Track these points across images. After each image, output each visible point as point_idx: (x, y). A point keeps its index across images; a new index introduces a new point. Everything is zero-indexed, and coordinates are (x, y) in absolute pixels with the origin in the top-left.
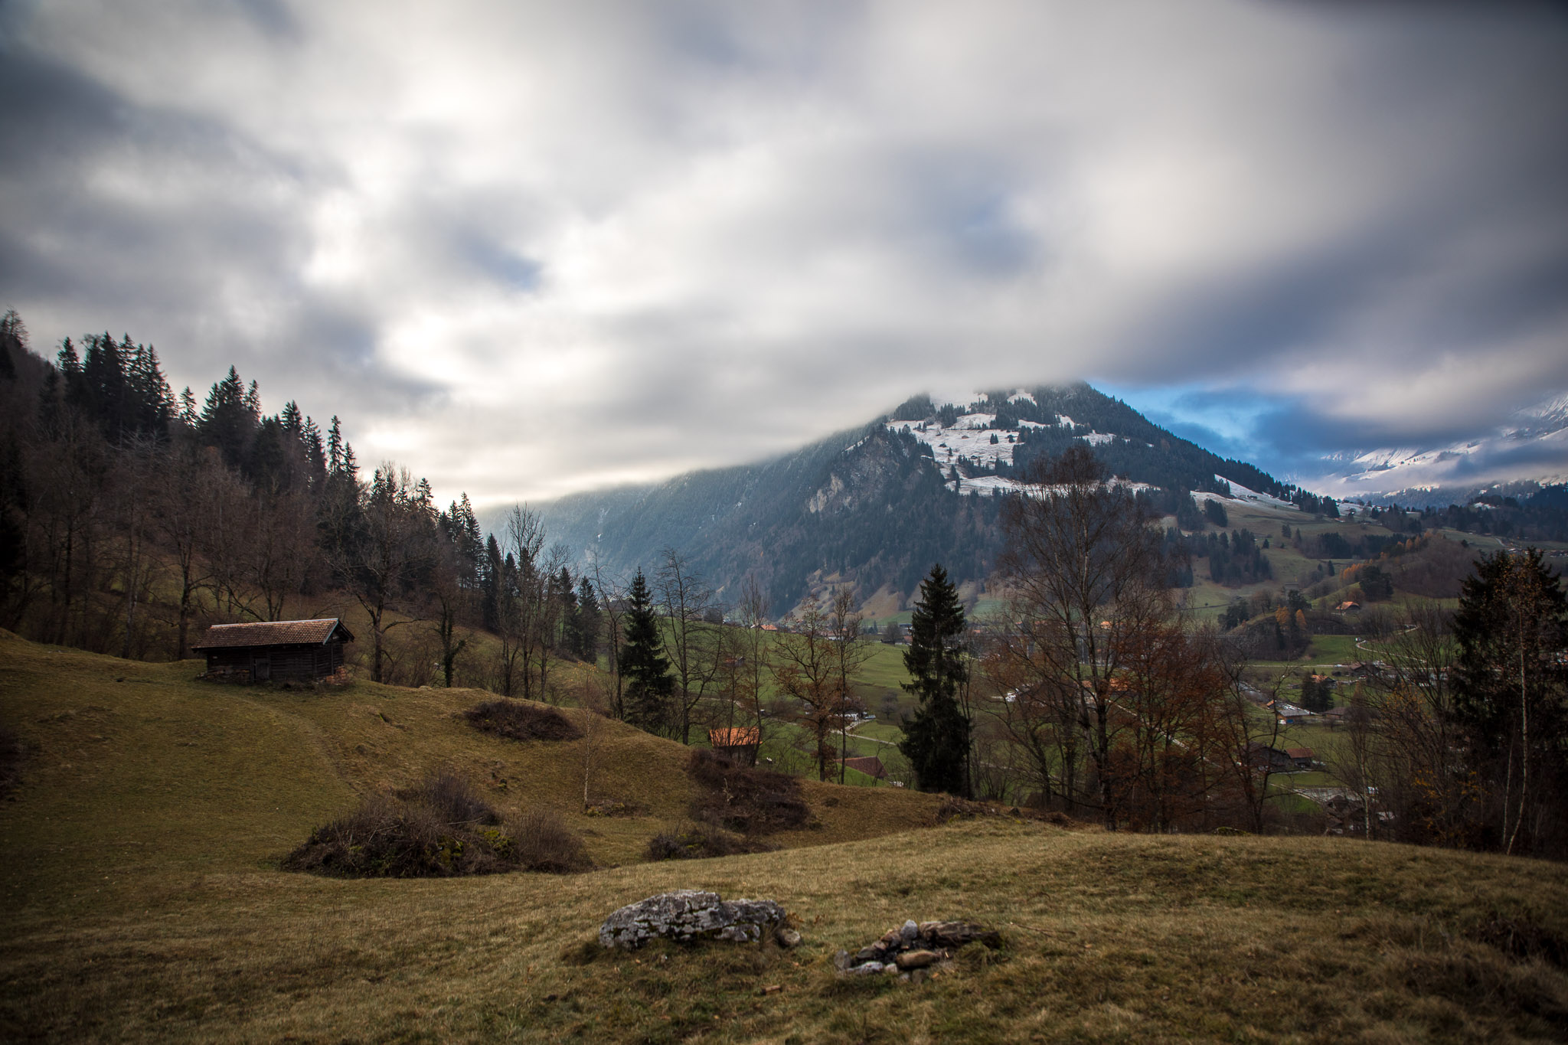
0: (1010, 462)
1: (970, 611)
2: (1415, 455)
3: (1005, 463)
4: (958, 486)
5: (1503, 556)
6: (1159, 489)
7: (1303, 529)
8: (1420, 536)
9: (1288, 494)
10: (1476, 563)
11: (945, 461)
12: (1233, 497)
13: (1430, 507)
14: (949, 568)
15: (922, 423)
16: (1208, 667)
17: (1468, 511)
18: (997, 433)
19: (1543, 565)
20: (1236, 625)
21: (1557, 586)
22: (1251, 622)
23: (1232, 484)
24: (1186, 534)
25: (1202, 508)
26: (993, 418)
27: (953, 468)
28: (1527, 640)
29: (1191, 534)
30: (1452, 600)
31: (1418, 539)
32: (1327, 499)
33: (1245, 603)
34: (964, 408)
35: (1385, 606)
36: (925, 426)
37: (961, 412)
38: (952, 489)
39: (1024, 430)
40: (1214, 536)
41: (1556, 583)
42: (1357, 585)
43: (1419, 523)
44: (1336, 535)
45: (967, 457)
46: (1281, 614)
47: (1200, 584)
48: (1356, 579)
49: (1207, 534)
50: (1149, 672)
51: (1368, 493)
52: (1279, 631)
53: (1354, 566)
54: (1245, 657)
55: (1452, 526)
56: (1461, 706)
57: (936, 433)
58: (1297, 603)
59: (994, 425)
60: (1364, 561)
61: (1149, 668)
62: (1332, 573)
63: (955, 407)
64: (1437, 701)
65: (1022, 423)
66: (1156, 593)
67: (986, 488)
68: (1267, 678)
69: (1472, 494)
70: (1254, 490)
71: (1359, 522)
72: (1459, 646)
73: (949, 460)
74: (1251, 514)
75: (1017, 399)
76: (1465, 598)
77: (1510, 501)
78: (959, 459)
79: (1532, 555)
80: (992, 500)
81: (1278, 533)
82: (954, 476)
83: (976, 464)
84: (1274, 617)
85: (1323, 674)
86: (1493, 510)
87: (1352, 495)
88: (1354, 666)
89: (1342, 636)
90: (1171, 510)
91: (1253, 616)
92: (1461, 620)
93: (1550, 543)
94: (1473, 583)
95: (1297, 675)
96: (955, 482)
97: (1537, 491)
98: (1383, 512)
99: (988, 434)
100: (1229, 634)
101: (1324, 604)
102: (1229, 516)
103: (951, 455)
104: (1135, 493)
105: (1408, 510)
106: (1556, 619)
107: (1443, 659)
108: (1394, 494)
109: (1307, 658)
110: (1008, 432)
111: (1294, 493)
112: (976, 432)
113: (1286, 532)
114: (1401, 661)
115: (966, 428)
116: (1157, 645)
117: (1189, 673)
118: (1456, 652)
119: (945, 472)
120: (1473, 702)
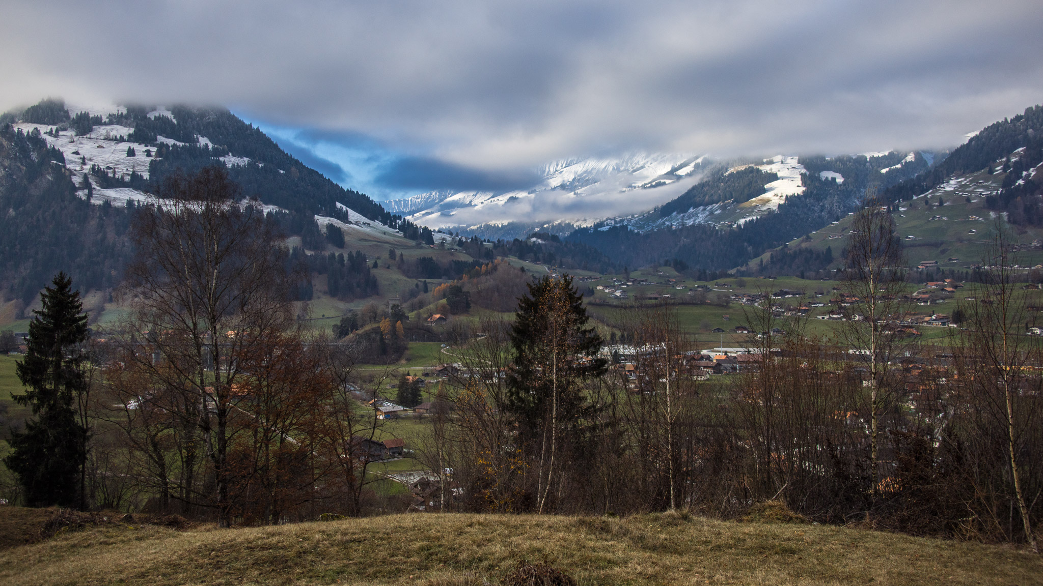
0: (146, 176)
1: (95, 320)
2: (492, 197)
3: (141, 176)
4: (90, 195)
5: (547, 279)
6: (287, 211)
7: (406, 253)
8: (492, 262)
9: (396, 223)
10: (528, 285)
11: (78, 168)
12: (350, 223)
13: (501, 239)
14: (75, 277)
15: (54, 128)
16: (321, 371)
17: (526, 243)
18: (135, 146)
19: (572, 288)
20: (347, 334)
21: (580, 304)
22: (360, 331)
23: (350, 212)
24: (309, 253)
25: (324, 230)
26: (132, 131)
27: (86, 177)
28: (559, 345)
29: (313, 253)
30: (511, 314)
31: (490, 265)
32: (426, 229)
33: (356, 315)
34: (101, 118)
35: (463, 319)
36: (57, 131)
37: (98, 121)
38: (84, 198)
39: (162, 146)
40: (333, 255)
41: (580, 302)
42: (444, 301)
43: (492, 251)
44: (431, 259)
45: (102, 167)
46: (385, 325)
47: (319, 298)
48: (444, 296)
49: (327, 253)
50: (268, 377)
51: (456, 225)
52: (382, 339)
53: (443, 285)
54: (352, 361)
55: (515, 256)
56: (513, 398)
57: (69, 140)
58: (398, 315)
59: (132, 138)
60: (450, 281)
61: (269, 373)
62: (426, 291)
63: (91, 116)
64: (497, 394)
65: (161, 139)
66: (278, 306)
67: (119, 199)
68: (371, 379)
69: (530, 230)
70: (368, 218)
71: (448, 249)
72: (514, 350)
73: (82, 168)
74: (364, 238)
75: (157, 115)
76: (520, 313)
77: (555, 238)
78: (93, 168)
79: (565, 280)
80: (126, 211)
81: (386, 255)
82: (86, 184)
83: (111, 175)
84: (379, 327)
85: (415, 375)
86: (542, 244)
87: (443, 226)
88: (439, 368)
89: (432, 343)
90: (296, 231)
91: (362, 326)
92: (517, 330)
93: (578, 271)
94: (526, 301)
95: (395, 376)
96: (87, 191)
97: (573, 231)
98: (466, 242)
99: (125, 146)
100: (340, 343)
101: (419, 316)
102: (347, 239)
103: (84, 163)
104: (265, 214)
105: (485, 241)
106: (579, 328)
107: (503, 360)
108: (475, 227)
109: (403, 362)
110: (146, 146)
111: (400, 222)
112: (113, 143)
113: (392, 254)
114: (473, 363)
115: (102, 137)
116: (277, 352)
117: (304, 377)
118: (512, 355)
119: (77, 180)
120: (522, 394)
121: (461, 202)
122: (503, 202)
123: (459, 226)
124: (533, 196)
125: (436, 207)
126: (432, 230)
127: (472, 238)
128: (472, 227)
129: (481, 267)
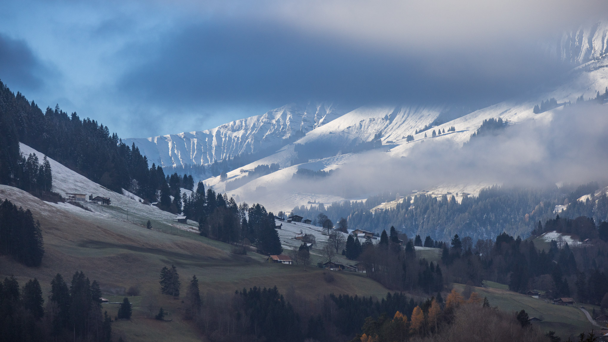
7: (206, 277)
8: (440, 300)
9: (177, 197)
12: (57, 198)
23: (56, 168)
32: (258, 211)
81: (152, 284)
102: (49, 241)
105: (418, 241)
108: (391, 206)
111: (189, 194)
113: (169, 282)
121: (352, 137)
122: (466, 136)
123: (347, 203)
124: (547, 117)
125: (287, 152)
126: (276, 214)
127: (384, 233)
128: (383, 206)
129: (409, 313)
